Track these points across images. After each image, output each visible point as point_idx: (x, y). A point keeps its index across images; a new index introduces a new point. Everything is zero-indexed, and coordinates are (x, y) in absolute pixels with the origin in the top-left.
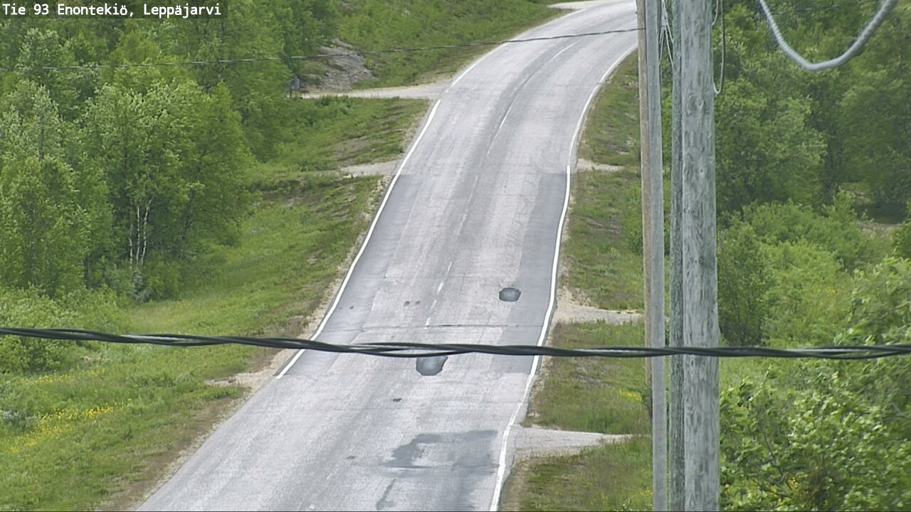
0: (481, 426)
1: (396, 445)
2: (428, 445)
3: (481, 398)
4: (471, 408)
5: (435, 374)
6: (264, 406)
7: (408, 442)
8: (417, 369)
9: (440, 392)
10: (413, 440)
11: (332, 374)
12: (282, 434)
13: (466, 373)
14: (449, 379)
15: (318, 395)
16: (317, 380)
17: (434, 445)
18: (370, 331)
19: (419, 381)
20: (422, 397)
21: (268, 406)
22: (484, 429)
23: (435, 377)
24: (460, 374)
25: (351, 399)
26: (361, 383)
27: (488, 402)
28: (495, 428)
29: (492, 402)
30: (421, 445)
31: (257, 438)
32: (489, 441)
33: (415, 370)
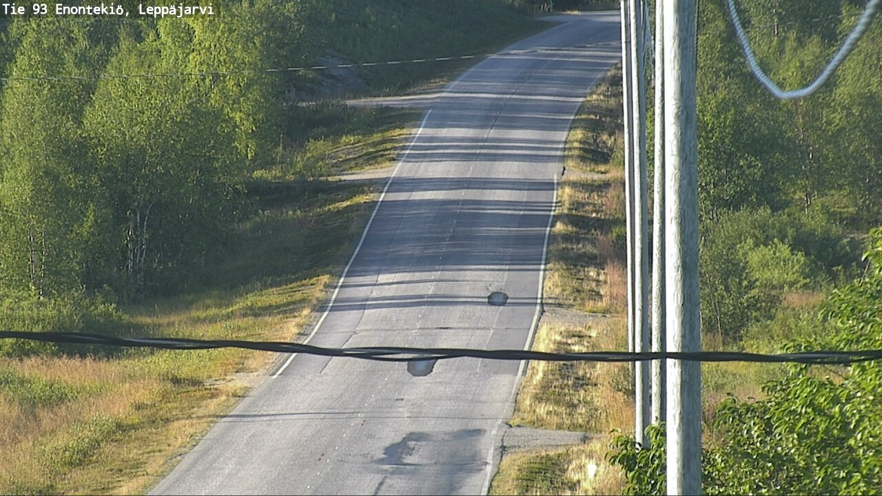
0: (469, 425)
1: (387, 443)
2: (418, 443)
3: (470, 397)
4: (460, 408)
5: (426, 375)
6: (261, 404)
7: (398, 440)
8: (408, 370)
9: (431, 392)
10: (404, 438)
11: (326, 374)
12: (278, 432)
13: (455, 374)
14: (438, 380)
15: (313, 394)
16: (311, 380)
17: (424, 443)
18: (362, 333)
19: (411, 381)
20: (413, 397)
21: (263, 405)
22: (473, 428)
23: (424, 377)
24: (450, 375)
25: (344, 398)
26: (354, 383)
27: (477, 402)
28: (483, 427)
29: (480, 402)
30: (412, 444)
31: (253, 436)
32: (478, 440)
33: (406, 372)
